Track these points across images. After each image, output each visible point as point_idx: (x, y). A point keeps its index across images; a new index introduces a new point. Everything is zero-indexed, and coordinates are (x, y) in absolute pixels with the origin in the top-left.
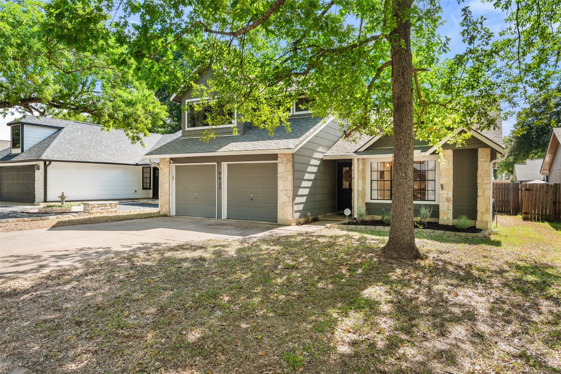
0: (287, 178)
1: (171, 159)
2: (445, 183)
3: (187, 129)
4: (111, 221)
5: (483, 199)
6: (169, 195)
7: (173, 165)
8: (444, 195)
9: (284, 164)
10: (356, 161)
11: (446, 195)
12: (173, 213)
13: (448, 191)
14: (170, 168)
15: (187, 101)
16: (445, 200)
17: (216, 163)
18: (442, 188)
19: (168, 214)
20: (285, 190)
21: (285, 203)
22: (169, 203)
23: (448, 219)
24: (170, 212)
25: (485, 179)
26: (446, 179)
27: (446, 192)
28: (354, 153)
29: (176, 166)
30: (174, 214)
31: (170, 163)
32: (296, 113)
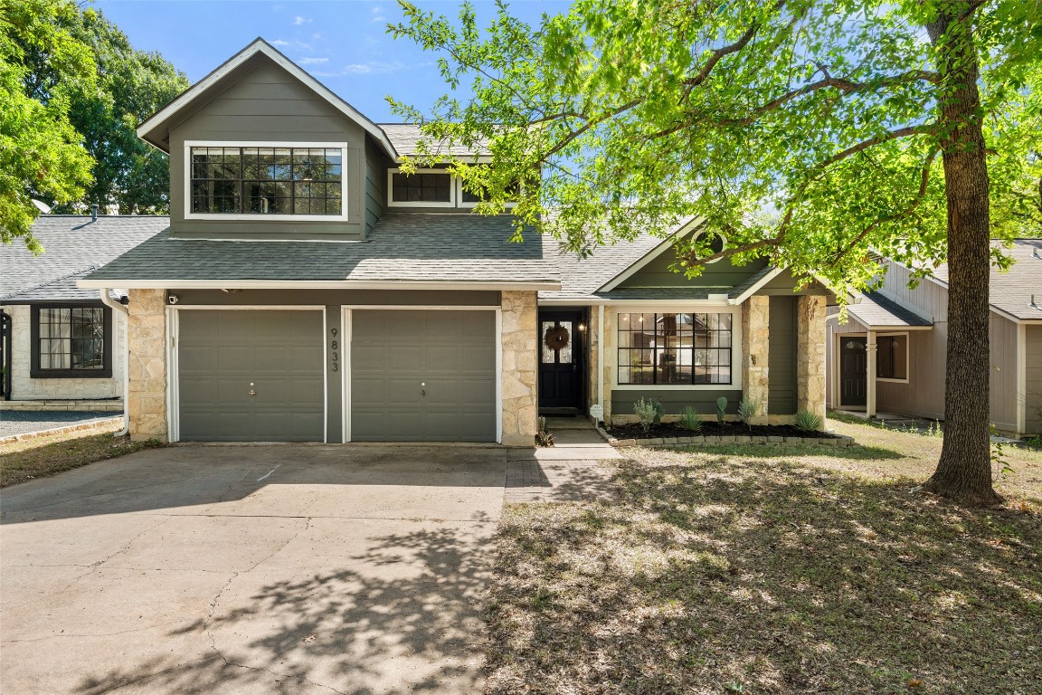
0: (525, 346)
1: (169, 292)
2: (758, 352)
3: (188, 215)
4: (36, 477)
5: (816, 379)
6: (165, 389)
7: (174, 309)
8: (756, 374)
9: (518, 314)
10: (602, 309)
11: (760, 374)
12: (174, 435)
13: (763, 367)
14: (165, 315)
15: (188, 144)
16: (757, 382)
17: (323, 308)
18: (754, 363)
19: (163, 440)
20: (520, 372)
21: (519, 399)
22: (165, 411)
23: (763, 415)
24: (167, 434)
25: (819, 347)
26: (760, 346)
27: (759, 369)
28: (593, 294)
29: (180, 311)
30: (177, 438)
31: (168, 302)
32: (461, 205)
